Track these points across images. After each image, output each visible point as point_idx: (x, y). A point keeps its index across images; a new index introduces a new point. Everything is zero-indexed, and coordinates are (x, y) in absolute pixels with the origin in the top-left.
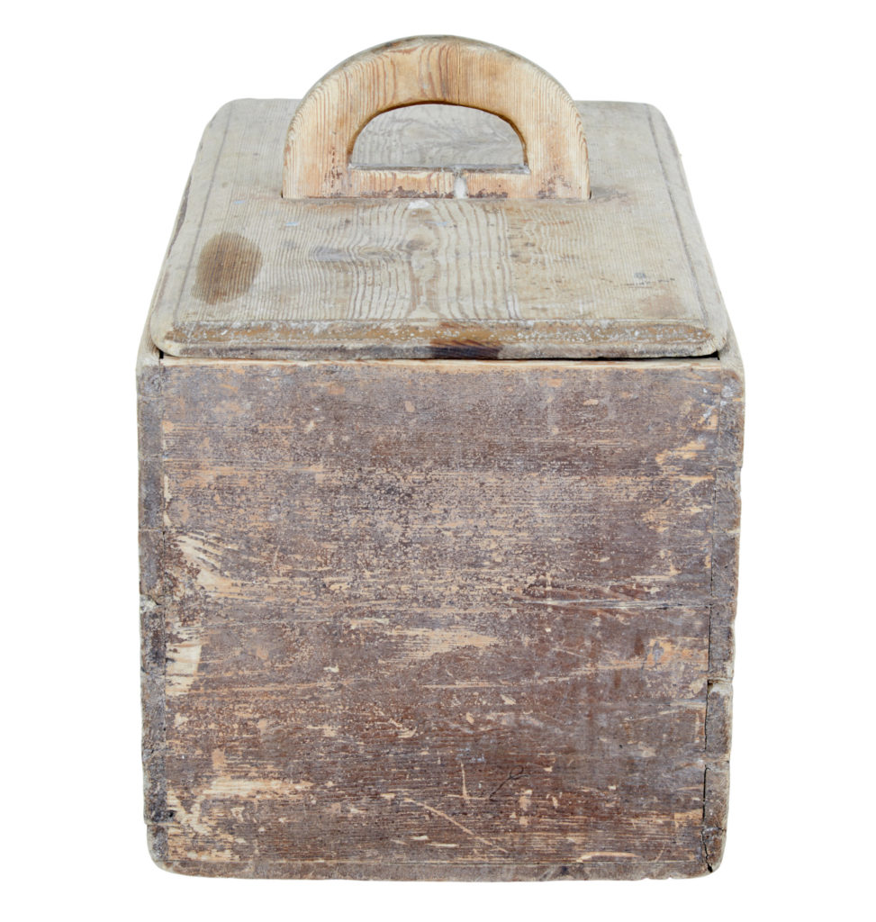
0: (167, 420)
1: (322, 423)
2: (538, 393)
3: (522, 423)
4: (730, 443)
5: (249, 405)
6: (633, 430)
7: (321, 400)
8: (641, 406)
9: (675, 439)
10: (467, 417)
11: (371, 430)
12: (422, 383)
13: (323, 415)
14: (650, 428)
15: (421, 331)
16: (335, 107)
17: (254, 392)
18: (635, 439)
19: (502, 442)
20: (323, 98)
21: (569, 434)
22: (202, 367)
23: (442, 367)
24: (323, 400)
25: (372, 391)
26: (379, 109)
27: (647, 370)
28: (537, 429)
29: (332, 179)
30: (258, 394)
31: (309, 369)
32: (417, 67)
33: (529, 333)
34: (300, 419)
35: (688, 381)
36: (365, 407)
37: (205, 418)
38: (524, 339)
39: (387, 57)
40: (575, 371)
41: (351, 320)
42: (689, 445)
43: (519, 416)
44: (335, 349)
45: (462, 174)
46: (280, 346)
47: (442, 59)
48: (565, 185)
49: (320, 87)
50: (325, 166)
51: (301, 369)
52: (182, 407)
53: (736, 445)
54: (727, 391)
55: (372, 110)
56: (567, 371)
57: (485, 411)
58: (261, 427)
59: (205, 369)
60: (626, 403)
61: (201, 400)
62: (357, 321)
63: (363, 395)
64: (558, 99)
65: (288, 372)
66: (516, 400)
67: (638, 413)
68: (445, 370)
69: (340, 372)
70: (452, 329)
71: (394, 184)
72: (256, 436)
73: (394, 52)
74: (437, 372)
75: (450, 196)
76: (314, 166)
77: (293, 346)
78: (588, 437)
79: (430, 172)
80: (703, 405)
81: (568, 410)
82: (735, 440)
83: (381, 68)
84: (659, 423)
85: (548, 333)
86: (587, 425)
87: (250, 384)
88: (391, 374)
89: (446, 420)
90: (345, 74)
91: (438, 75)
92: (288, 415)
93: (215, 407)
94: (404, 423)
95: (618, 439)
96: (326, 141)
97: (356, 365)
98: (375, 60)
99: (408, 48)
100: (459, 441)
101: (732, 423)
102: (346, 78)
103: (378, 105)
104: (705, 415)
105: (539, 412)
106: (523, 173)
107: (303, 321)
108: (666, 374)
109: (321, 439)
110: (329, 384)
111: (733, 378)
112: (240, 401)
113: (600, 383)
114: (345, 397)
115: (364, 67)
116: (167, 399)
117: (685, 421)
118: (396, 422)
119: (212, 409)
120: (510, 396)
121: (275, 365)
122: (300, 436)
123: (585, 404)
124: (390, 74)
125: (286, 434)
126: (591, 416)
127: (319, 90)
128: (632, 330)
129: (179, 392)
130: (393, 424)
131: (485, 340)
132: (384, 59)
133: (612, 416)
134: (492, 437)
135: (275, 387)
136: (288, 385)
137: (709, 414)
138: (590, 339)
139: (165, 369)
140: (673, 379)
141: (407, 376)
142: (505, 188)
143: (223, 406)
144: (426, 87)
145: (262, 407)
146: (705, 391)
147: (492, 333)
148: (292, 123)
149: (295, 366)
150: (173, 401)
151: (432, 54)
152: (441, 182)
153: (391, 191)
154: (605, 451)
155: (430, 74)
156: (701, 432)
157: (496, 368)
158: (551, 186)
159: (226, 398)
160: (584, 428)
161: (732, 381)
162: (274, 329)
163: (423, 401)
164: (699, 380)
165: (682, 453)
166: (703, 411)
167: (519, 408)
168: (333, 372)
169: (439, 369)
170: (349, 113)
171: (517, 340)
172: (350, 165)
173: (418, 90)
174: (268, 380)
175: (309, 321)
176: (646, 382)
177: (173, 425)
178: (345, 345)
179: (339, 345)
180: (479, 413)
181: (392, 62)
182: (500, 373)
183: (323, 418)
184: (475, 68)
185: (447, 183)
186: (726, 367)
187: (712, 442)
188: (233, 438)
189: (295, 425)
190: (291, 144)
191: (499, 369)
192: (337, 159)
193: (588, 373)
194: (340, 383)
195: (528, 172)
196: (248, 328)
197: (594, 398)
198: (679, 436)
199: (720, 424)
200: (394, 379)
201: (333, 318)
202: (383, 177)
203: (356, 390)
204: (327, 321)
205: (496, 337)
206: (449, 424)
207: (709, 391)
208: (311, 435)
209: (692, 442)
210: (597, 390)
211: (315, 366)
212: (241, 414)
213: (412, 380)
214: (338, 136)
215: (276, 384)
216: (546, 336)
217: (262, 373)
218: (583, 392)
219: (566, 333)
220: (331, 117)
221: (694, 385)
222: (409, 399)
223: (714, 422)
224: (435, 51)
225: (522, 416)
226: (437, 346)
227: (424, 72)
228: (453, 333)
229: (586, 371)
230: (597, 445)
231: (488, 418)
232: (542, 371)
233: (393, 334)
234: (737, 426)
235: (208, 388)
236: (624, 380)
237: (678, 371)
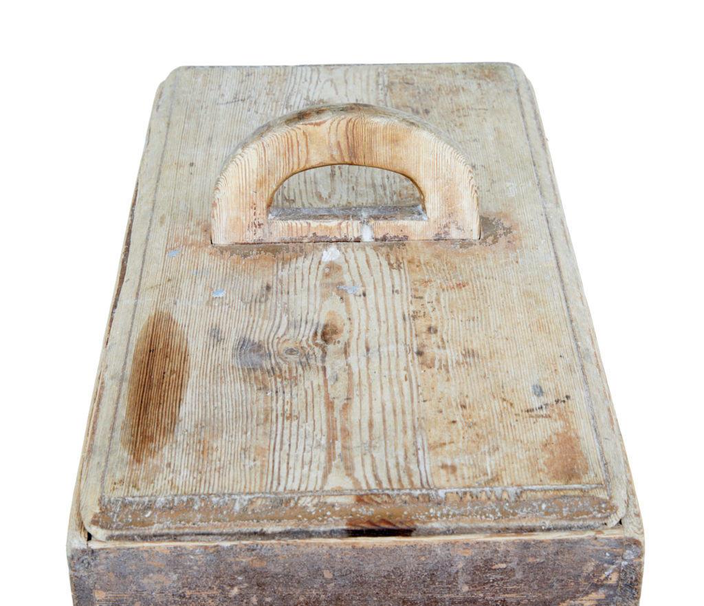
0: (98, 590)
1: (245, 589)
2: (450, 561)
3: (434, 583)
4: (628, 594)
5: (175, 577)
6: (538, 586)
7: (244, 571)
8: (545, 568)
9: (577, 591)
10: (382, 581)
11: (291, 593)
12: (339, 556)
13: (246, 582)
14: (555, 584)
15: (337, 509)
16: (255, 171)
17: (179, 567)
18: (540, 592)
19: (415, 598)
20: (243, 163)
21: (478, 591)
22: (129, 549)
23: (358, 543)
24: (246, 571)
25: (291, 564)
26: (294, 171)
27: (553, 540)
28: (447, 588)
29: (254, 228)
30: (184, 568)
31: (231, 548)
32: (327, 136)
33: (441, 509)
34: (225, 586)
35: (592, 548)
36: (286, 575)
37: (134, 588)
38: (436, 517)
39: (300, 129)
40: (484, 543)
41: (270, 493)
42: (590, 596)
43: (431, 579)
44: (255, 533)
45: (368, 222)
46: (202, 531)
47: (349, 130)
48: (458, 228)
49: (240, 155)
50: (248, 218)
51: (223, 548)
52: (112, 580)
53: (634, 594)
54: (629, 555)
55: (288, 172)
56: (478, 543)
57: (400, 576)
58: (188, 593)
59: (131, 551)
60: (532, 566)
61: (130, 574)
62: (276, 494)
63: (283, 567)
64: (453, 160)
65: (211, 551)
66: (428, 567)
67: (543, 573)
68: (361, 546)
69: (261, 549)
70: (367, 506)
71: (309, 231)
72: (184, 600)
73: (306, 124)
74: (354, 547)
75: (358, 240)
76: (238, 218)
77: (215, 531)
78: (496, 592)
79: (340, 221)
80: (606, 565)
81: (477, 573)
82: (634, 591)
83: (294, 138)
84: (562, 580)
85: (459, 508)
86: (495, 584)
87: (175, 561)
88: (309, 550)
89: (362, 584)
90: (263, 143)
91: (346, 143)
92: (212, 584)
93: (143, 579)
94: (322, 586)
95: (524, 593)
96: (248, 199)
97: (277, 544)
98: (289, 132)
99: (318, 121)
100: (375, 599)
101: (632, 578)
102: (264, 147)
103: (293, 169)
104: (607, 573)
105: (450, 575)
106: (422, 220)
107: (224, 494)
108: (571, 543)
109: (245, 601)
110: (250, 559)
111: (635, 544)
112: (167, 574)
113: (509, 551)
114: (266, 568)
115: (279, 137)
116: (97, 574)
117: (588, 578)
118: (315, 586)
119: (140, 581)
120: (423, 564)
121: (198, 546)
122: (225, 599)
123: (494, 567)
124: (303, 143)
125: (212, 597)
126: (499, 577)
127: (239, 157)
128: (539, 503)
129: (108, 568)
130: (313, 587)
131: (398, 519)
132: (297, 131)
133: (519, 576)
134: (406, 595)
135: (199, 563)
136: (212, 561)
137: (611, 571)
138: (499, 515)
139: (93, 551)
140: (578, 546)
141: (324, 551)
142: (406, 233)
143: (151, 578)
144: (336, 153)
145: (188, 578)
146: (607, 554)
147: (405, 510)
148: (217, 184)
149: (217, 546)
150: (103, 575)
151: (340, 125)
152: (350, 228)
153: (306, 237)
154: (511, 603)
155: (339, 143)
156: (602, 586)
157: (409, 542)
158: (446, 229)
159: (153, 572)
160: (492, 586)
161: (634, 546)
162: (196, 507)
163: (340, 570)
164: (603, 546)
165: (583, 602)
166: (605, 569)
167: (431, 572)
168: (253, 550)
169: (355, 545)
170: (267, 176)
171: (429, 518)
172: (270, 215)
173: (329, 156)
174: (192, 557)
175: (230, 495)
176: (551, 549)
177: (104, 593)
178: (265, 529)
179: (258, 529)
180: (393, 577)
181: (304, 133)
182: (413, 547)
183: (246, 585)
184: (379, 136)
185: (355, 230)
186: (628, 535)
187: (612, 593)
188: (162, 602)
189: (220, 591)
190: (217, 201)
191: (412, 543)
192: (258, 212)
193: (497, 544)
194: (261, 558)
195: (426, 219)
196: (171, 508)
197: (502, 563)
198: (581, 589)
199: (620, 579)
200: (312, 554)
201: (252, 491)
202: (299, 226)
203: (276, 563)
204: (247, 494)
205: (409, 515)
206: (365, 586)
207: (611, 555)
208: (235, 598)
209: (593, 593)
210: (505, 557)
211: (236, 545)
212: (168, 584)
213: (330, 554)
214: (258, 193)
215: (200, 560)
216: (457, 512)
217: (186, 553)
218: (492, 559)
219: (476, 507)
220: (251, 179)
221: (597, 551)
222: (327, 568)
223: (614, 579)
224: (343, 123)
225: (434, 579)
226: (353, 528)
227: (333, 140)
228: (367, 509)
229: (495, 543)
230: (504, 599)
231: (402, 581)
232: (454, 544)
233: (310, 513)
234: (636, 580)
235: (136, 565)
236: (531, 548)
237: (582, 540)
